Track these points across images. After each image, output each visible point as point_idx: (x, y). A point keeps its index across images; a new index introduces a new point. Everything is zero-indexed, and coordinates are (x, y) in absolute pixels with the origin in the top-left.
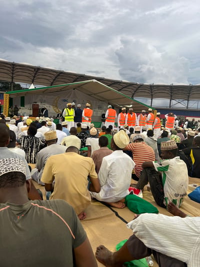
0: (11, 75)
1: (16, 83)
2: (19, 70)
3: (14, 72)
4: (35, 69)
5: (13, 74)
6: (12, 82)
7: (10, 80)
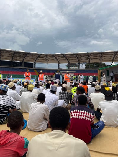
0: (100, 59)
1: (103, 63)
2: (105, 56)
3: (102, 57)
4: (114, 53)
5: (101, 58)
6: (101, 63)
7: (100, 62)
